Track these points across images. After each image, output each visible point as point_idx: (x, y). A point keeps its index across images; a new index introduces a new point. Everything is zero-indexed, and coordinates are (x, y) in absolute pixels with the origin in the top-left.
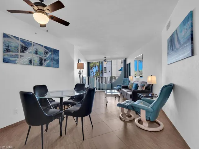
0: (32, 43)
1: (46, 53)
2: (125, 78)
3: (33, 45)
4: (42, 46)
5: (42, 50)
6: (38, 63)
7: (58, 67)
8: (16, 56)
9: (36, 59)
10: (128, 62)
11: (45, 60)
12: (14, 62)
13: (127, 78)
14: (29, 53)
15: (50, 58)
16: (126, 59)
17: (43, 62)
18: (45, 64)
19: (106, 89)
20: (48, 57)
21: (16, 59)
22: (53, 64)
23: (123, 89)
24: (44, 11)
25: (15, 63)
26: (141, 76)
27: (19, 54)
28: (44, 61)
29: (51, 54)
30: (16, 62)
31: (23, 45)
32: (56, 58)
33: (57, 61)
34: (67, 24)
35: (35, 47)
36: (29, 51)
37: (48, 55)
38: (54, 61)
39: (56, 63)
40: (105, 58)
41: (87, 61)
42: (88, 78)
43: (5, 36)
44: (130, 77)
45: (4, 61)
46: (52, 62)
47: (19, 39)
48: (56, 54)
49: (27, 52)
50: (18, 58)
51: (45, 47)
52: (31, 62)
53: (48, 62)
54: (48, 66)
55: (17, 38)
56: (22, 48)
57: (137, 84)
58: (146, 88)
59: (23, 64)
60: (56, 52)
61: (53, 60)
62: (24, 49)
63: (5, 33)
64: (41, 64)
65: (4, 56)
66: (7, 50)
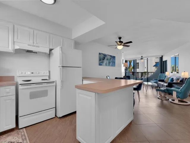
2: (161, 73)
4: (109, 55)
6: (108, 64)
7: (115, 66)
10: (164, 59)
13: (164, 73)
15: (112, 61)
16: (162, 56)
23: (160, 82)
26: (177, 72)
27: (103, 61)
29: (112, 59)
30: (102, 65)
31: (104, 56)
32: (114, 61)
33: (114, 63)
35: (107, 57)
36: (105, 59)
40: (142, 56)
43: (100, 54)
44: (166, 72)
45: (99, 65)
48: (114, 59)
51: (111, 56)
54: (111, 66)
55: (102, 54)
57: (173, 78)
58: (180, 81)
60: (114, 57)
63: (99, 52)
65: (99, 62)
66: (100, 60)
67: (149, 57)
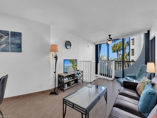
7: (20, 51)
15: (6, 42)
20: (4, 41)
22: (11, 48)
29: (8, 38)
33: (19, 45)
39: (16, 47)
40: (110, 36)
48: (16, 38)
60: (16, 35)
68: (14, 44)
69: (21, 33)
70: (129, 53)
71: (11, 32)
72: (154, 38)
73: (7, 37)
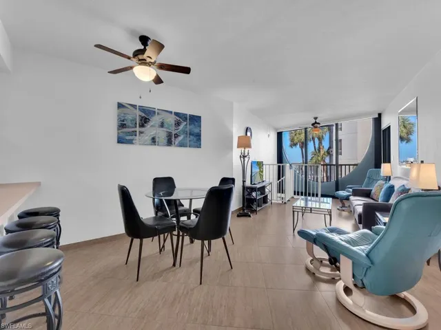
0: (157, 111)
1: (178, 124)
3: (158, 114)
4: (171, 112)
5: (171, 120)
6: (165, 141)
7: (199, 146)
8: (134, 133)
9: (162, 134)
10: (384, 126)
11: (177, 136)
12: (130, 142)
14: (152, 126)
15: (184, 132)
17: (173, 139)
18: (177, 143)
19: (319, 195)
20: (182, 130)
21: (134, 137)
22: (190, 141)
24: (145, 60)
25: (133, 144)
27: (138, 129)
28: (175, 137)
29: (186, 125)
30: (134, 142)
31: (143, 115)
32: (196, 131)
33: (198, 136)
34: (186, 70)
35: (160, 117)
36: (151, 123)
37: (181, 127)
38: (191, 137)
39: (195, 139)
40: (316, 118)
41: (276, 129)
42: (279, 167)
43: (120, 106)
45: (119, 142)
46: (188, 139)
47: (138, 107)
48: (195, 125)
49: (148, 126)
50: (136, 135)
51: (176, 114)
52: (154, 141)
53: (181, 138)
54: (182, 145)
55: (134, 106)
56: (141, 120)
59: (143, 144)
60: (195, 120)
61: (190, 134)
62: (144, 121)
63: (119, 102)
64: (169, 143)
65: (118, 134)
66: (122, 125)
67: (339, 119)
68: (193, 135)
69: (200, 117)
70: (330, 147)
71: (190, 116)
72: (389, 128)
73: (185, 123)
